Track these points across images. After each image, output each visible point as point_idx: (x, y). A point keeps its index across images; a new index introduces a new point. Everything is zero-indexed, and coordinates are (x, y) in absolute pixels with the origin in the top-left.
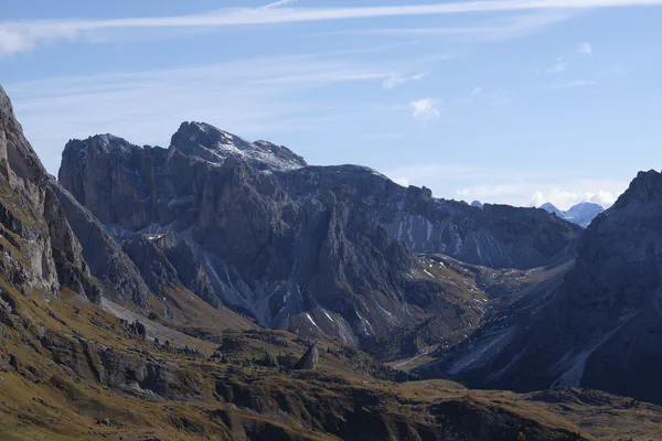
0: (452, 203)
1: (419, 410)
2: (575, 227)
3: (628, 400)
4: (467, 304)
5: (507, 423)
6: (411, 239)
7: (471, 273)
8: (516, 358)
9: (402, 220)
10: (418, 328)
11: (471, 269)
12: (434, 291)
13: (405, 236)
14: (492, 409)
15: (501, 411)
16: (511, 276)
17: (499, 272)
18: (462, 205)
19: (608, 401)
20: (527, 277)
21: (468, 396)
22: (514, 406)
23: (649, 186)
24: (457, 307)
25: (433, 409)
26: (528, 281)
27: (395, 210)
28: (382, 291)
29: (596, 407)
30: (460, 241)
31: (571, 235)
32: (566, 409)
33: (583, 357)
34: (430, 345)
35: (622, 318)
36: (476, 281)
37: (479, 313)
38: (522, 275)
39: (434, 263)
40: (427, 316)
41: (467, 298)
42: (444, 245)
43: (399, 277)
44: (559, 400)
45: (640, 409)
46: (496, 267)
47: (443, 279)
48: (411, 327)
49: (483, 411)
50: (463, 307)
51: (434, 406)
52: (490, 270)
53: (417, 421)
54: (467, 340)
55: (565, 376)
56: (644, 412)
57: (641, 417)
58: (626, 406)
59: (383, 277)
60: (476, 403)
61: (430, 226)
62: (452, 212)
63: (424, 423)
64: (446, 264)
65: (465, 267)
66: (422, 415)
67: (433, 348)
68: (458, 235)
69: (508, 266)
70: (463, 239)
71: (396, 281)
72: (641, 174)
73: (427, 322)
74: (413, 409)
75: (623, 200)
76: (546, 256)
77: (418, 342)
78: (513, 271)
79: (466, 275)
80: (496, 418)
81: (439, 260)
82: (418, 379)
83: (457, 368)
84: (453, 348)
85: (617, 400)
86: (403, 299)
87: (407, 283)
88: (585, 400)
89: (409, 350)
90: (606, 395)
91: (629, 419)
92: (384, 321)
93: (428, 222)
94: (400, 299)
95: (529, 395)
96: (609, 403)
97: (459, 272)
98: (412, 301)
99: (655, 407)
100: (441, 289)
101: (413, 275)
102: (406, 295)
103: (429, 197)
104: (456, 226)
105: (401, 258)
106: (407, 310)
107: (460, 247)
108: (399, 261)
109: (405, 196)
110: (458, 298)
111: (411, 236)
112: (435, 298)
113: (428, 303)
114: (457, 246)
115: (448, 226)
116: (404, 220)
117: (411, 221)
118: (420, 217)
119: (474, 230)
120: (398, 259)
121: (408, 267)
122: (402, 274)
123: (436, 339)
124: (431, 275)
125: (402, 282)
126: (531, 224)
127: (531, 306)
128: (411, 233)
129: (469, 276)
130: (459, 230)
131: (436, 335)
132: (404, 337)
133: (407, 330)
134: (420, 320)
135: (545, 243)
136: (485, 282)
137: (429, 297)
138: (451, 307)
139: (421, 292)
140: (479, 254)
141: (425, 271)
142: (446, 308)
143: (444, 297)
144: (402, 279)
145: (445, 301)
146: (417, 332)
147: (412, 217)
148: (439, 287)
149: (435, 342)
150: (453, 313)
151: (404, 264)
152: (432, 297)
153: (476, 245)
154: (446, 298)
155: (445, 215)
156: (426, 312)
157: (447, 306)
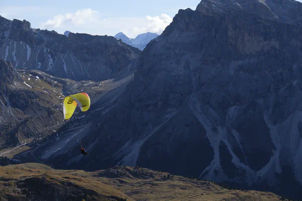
0: (46, 32)
1: (9, 185)
2: (135, 50)
3: (166, 174)
4: (56, 107)
5: (73, 193)
6: (15, 59)
7: (59, 84)
9: (9, 45)
10: (18, 125)
11: (60, 82)
12: (30, 97)
13: (10, 57)
14: (63, 183)
15: (70, 184)
16: (88, 86)
17: (80, 83)
18: (53, 34)
19: (151, 176)
20: (101, 86)
21: (45, 174)
22: (80, 180)
23: (187, 20)
24: (48, 109)
25: (19, 184)
26: (101, 89)
27: (3, 38)
29: (144, 180)
30: (51, 60)
31: (133, 56)
32: (122, 182)
33: (139, 144)
34: (28, 137)
35: (167, 116)
36: (63, 90)
38: (97, 85)
39: (31, 77)
40: (26, 116)
41: (56, 103)
42: (40, 64)
43: (5, 88)
44: (116, 176)
45: (173, 180)
46: (78, 80)
47: (38, 89)
48: (14, 125)
49: (56, 184)
50: (52, 109)
51: (21, 181)
52: (74, 82)
53: (7, 193)
54: (55, 134)
55: (126, 158)
56: (176, 183)
57: (174, 186)
58: (164, 179)
60: (51, 179)
61: (29, 49)
62: (45, 39)
63: (13, 194)
64: (41, 77)
65: (55, 80)
66: (11, 189)
67: (30, 140)
68: (50, 56)
69: (87, 79)
70: (54, 60)
71: (3, 91)
72: (181, 11)
73: (26, 120)
74: (5, 185)
75: (169, 30)
76: (115, 71)
77: (19, 135)
78: (91, 83)
79: (56, 86)
80: (66, 189)
81: (35, 75)
82: (18, 163)
83: (47, 154)
84: (45, 140)
85: (158, 174)
86: (8, 104)
87: (11, 92)
88: (136, 175)
89: (12, 141)
90: (151, 171)
91: (165, 188)
93: (28, 46)
94: (6, 104)
95: (96, 173)
96: (153, 177)
97: (50, 83)
98: (14, 105)
99: (185, 179)
100: (36, 97)
101: (16, 85)
102: (10, 100)
103: (29, 27)
104: (48, 49)
105: (6, 73)
106: (11, 112)
107: (52, 65)
108: (5, 76)
109: (10, 27)
110: (49, 103)
111: (15, 57)
112: (32, 103)
113: (27, 106)
114: (49, 64)
115: (43, 49)
116: (10, 45)
117: (15, 45)
118: (21, 43)
119: (62, 52)
120: (4, 74)
121: (12, 80)
122: (7, 85)
123: (32, 133)
124: (29, 86)
125: (7, 91)
126: (104, 48)
127: (102, 108)
128: (15, 55)
129: (58, 86)
130: (51, 52)
131: (32, 131)
132: (8, 132)
133: (11, 127)
134: (21, 119)
135: (114, 62)
136: (70, 91)
137: (27, 102)
138: (44, 109)
139: (21, 98)
140: (66, 70)
141: (25, 83)
142: (40, 110)
143: (39, 102)
144: (7, 89)
145: (39, 105)
146: (18, 128)
147: (15, 42)
148: (35, 95)
149: (31, 135)
150: (46, 114)
151: (9, 78)
152: (30, 102)
153: (63, 63)
154: (40, 103)
155: (40, 42)
156: (25, 114)
157: (41, 108)
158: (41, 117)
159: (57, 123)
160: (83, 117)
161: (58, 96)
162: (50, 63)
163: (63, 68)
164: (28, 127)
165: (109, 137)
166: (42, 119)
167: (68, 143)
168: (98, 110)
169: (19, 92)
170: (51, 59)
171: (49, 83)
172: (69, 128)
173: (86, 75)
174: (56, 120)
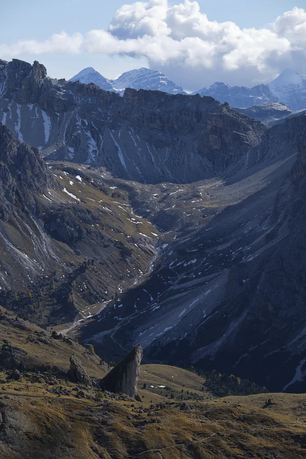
4: (133, 240)
7: (122, 192)
8: (234, 325)
9: (6, 110)
10: (71, 278)
11: (122, 187)
12: (85, 221)
16: (181, 197)
20: (204, 199)
24: (120, 246)
26: (208, 205)
28: (11, 222)
30: (93, 142)
34: (91, 303)
37: (149, 253)
39: (73, 179)
40: (81, 260)
41: (131, 232)
42: (71, 150)
43: (33, 201)
47: (92, 202)
50: (128, 245)
52: (147, 188)
59: (11, 201)
61: (47, 119)
62: (78, 100)
64: (84, 177)
67: (98, 308)
68: (89, 134)
70: (98, 141)
71: (29, 207)
73: (82, 269)
77: (74, 298)
79: (115, 195)
81: (74, 172)
86: (43, 234)
87: (46, 210)
92: (19, 267)
93: (44, 114)
98: (55, 235)
100: (95, 220)
101: (50, 197)
102: (45, 228)
103: (44, 76)
104: (85, 121)
105: (32, 172)
106: (51, 250)
107: (94, 152)
108: (31, 177)
109: (6, 74)
110: (119, 232)
111: (20, 135)
112: (89, 232)
113: (80, 238)
114: (90, 151)
115: (74, 120)
116: (8, 110)
117: (18, 112)
118: (31, 106)
119: (113, 127)
120: (29, 173)
121: (44, 185)
122: (36, 195)
123: (98, 293)
124: (75, 197)
125: (37, 208)
126: (195, 120)
127: (229, 245)
128: (21, 130)
129: (119, 196)
130: (90, 125)
131: (98, 289)
132: (52, 291)
133: (56, 281)
134: (72, 265)
135: (215, 147)
136: (147, 207)
137: (80, 231)
138: (112, 245)
139: (68, 224)
140: (123, 163)
141: (65, 190)
142: (105, 246)
143: (101, 231)
144: (36, 204)
145: (103, 237)
146: (70, 284)
147: (19, 106)
148: (92, 216)
149: (96, 298)
150: (116, 254)
151: (39, 181)
152: (84, 231)
153: (117, 149)
154: (104, 233)
155: (68, 105)
156: (78, 254)
157: (106, 243)
158: (107, 262)
159: (140, 274)
160: (194, 261)
161: (130, 218)
162: (91, 149)
163: (119, 159)
164: (89, 282)
165: (271, 308)
166: (110, 265)
167: (184, 317)
168: (220, 248)
169: (59, 210)
170: (92, 139)
171: (101, 190)
172: (170, 285)
173: (163, 172)
174: (138, 267)
